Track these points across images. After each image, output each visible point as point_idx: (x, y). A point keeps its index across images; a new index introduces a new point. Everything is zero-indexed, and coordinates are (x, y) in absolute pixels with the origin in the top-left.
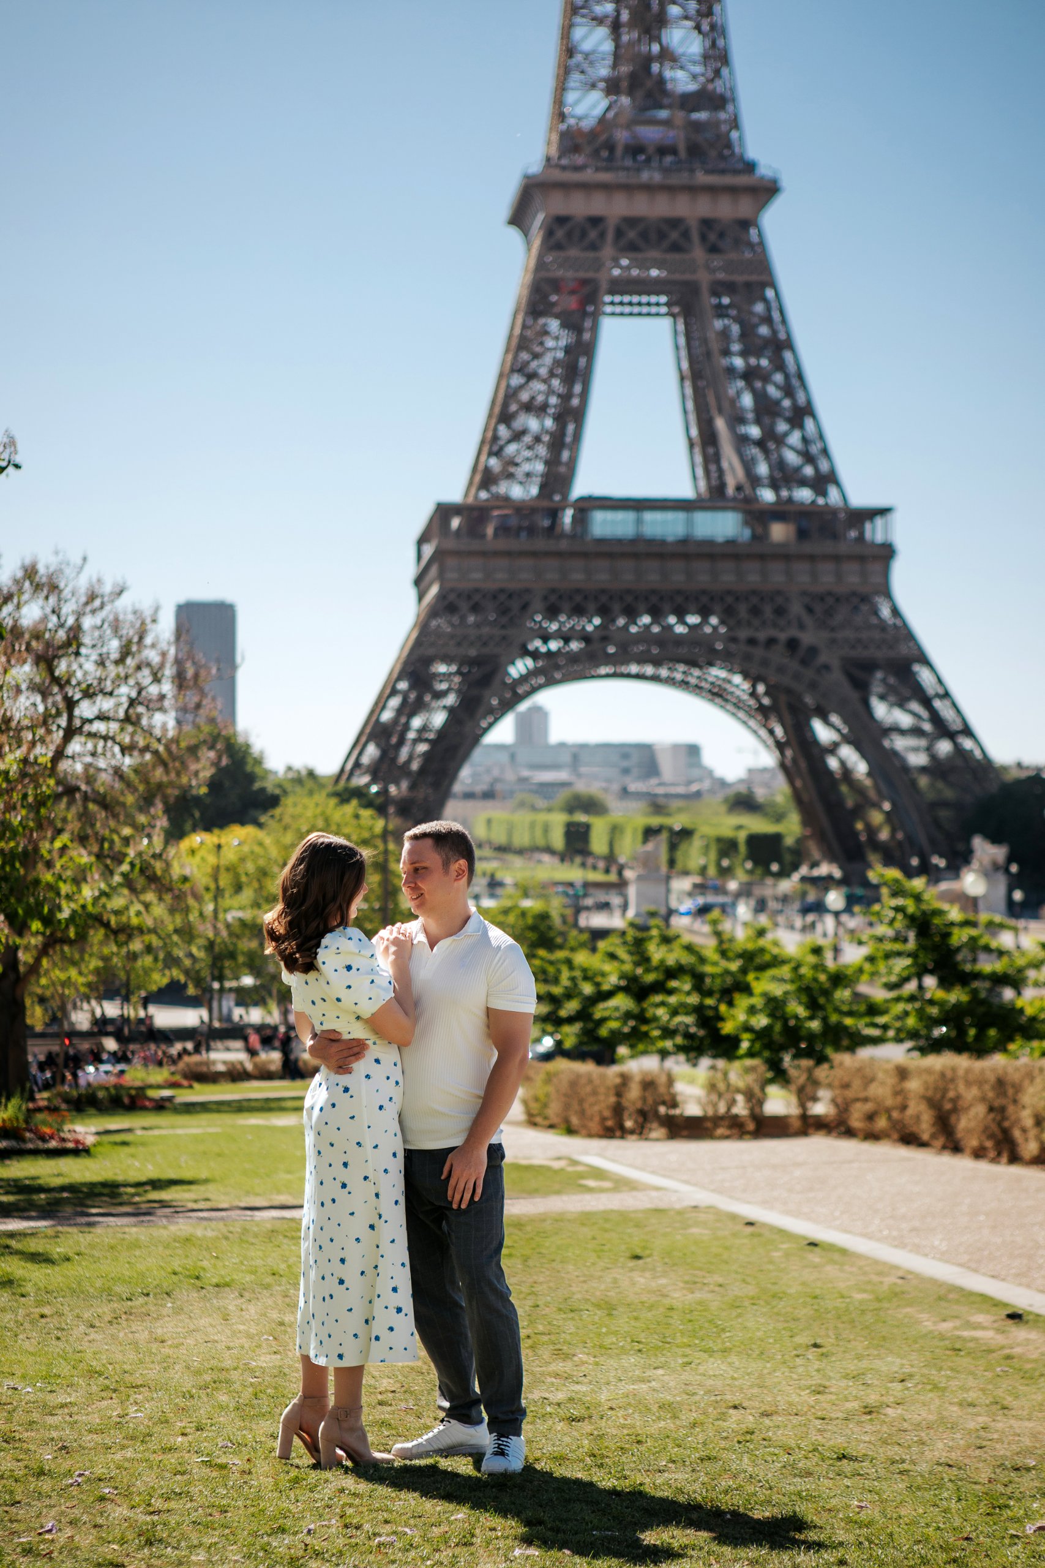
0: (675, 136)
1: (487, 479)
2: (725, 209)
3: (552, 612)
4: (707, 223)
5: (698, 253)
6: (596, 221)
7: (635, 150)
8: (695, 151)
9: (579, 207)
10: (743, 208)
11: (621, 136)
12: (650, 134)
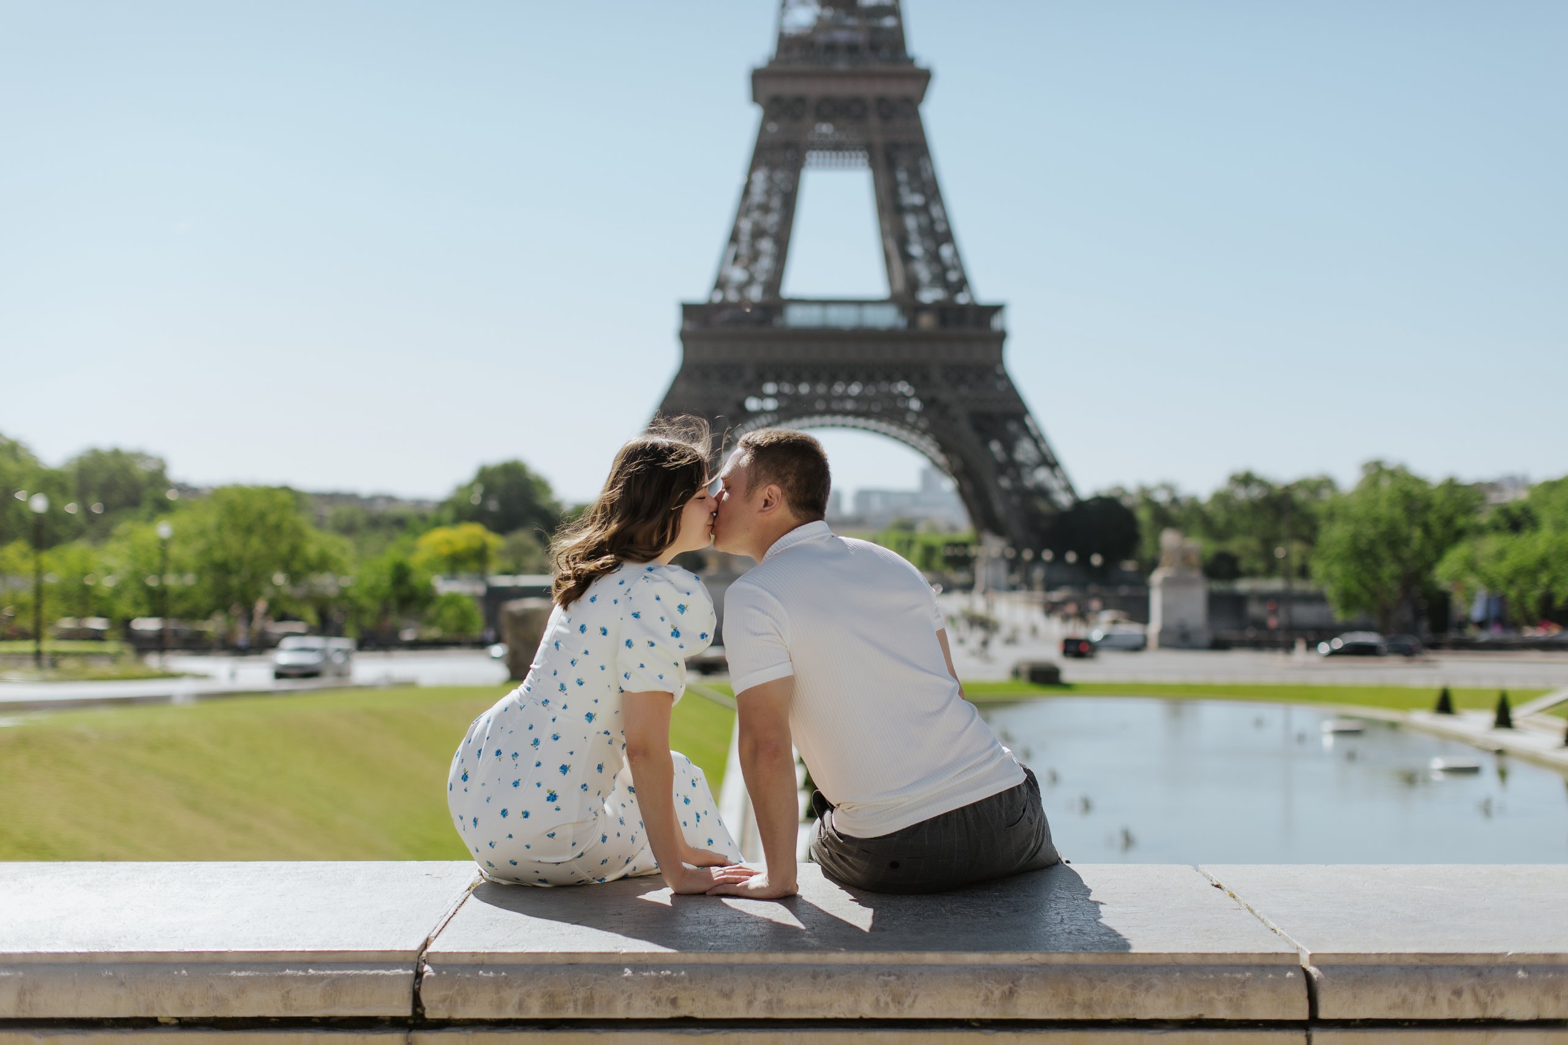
0: (861, 38)
1: (720, 284)
2: (894, 89)
3: (762, 379)
4: (881, 101)
5: (874, 121)
6: (800, 100)
7: (831, 48)
8: (874, 47)
9: (789, 89)
10: (908, 88)
11: (822, 38)
12: (841, 36)
